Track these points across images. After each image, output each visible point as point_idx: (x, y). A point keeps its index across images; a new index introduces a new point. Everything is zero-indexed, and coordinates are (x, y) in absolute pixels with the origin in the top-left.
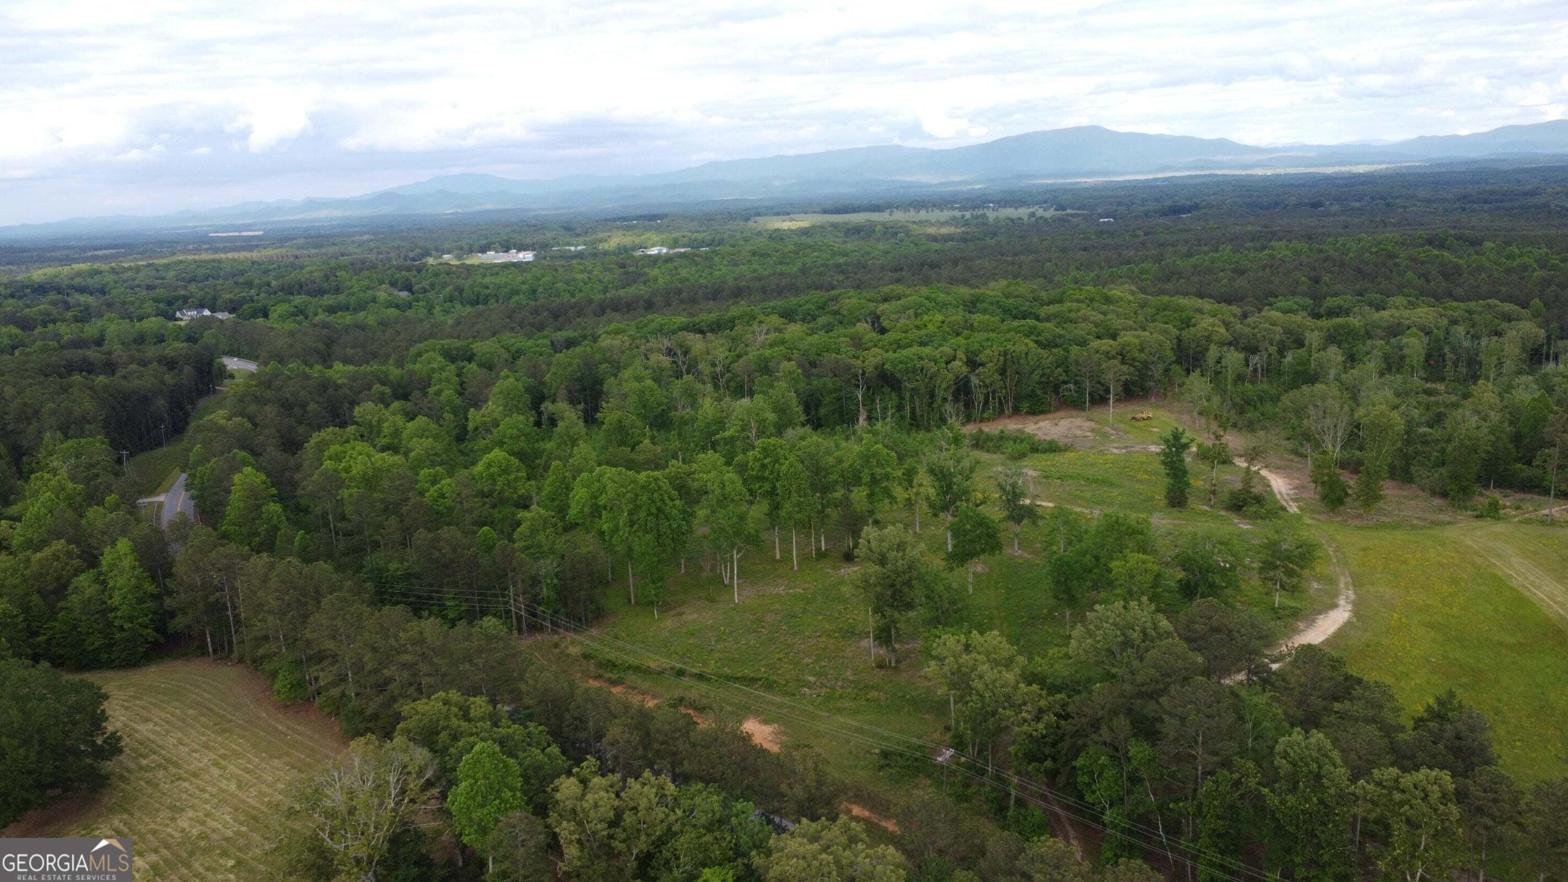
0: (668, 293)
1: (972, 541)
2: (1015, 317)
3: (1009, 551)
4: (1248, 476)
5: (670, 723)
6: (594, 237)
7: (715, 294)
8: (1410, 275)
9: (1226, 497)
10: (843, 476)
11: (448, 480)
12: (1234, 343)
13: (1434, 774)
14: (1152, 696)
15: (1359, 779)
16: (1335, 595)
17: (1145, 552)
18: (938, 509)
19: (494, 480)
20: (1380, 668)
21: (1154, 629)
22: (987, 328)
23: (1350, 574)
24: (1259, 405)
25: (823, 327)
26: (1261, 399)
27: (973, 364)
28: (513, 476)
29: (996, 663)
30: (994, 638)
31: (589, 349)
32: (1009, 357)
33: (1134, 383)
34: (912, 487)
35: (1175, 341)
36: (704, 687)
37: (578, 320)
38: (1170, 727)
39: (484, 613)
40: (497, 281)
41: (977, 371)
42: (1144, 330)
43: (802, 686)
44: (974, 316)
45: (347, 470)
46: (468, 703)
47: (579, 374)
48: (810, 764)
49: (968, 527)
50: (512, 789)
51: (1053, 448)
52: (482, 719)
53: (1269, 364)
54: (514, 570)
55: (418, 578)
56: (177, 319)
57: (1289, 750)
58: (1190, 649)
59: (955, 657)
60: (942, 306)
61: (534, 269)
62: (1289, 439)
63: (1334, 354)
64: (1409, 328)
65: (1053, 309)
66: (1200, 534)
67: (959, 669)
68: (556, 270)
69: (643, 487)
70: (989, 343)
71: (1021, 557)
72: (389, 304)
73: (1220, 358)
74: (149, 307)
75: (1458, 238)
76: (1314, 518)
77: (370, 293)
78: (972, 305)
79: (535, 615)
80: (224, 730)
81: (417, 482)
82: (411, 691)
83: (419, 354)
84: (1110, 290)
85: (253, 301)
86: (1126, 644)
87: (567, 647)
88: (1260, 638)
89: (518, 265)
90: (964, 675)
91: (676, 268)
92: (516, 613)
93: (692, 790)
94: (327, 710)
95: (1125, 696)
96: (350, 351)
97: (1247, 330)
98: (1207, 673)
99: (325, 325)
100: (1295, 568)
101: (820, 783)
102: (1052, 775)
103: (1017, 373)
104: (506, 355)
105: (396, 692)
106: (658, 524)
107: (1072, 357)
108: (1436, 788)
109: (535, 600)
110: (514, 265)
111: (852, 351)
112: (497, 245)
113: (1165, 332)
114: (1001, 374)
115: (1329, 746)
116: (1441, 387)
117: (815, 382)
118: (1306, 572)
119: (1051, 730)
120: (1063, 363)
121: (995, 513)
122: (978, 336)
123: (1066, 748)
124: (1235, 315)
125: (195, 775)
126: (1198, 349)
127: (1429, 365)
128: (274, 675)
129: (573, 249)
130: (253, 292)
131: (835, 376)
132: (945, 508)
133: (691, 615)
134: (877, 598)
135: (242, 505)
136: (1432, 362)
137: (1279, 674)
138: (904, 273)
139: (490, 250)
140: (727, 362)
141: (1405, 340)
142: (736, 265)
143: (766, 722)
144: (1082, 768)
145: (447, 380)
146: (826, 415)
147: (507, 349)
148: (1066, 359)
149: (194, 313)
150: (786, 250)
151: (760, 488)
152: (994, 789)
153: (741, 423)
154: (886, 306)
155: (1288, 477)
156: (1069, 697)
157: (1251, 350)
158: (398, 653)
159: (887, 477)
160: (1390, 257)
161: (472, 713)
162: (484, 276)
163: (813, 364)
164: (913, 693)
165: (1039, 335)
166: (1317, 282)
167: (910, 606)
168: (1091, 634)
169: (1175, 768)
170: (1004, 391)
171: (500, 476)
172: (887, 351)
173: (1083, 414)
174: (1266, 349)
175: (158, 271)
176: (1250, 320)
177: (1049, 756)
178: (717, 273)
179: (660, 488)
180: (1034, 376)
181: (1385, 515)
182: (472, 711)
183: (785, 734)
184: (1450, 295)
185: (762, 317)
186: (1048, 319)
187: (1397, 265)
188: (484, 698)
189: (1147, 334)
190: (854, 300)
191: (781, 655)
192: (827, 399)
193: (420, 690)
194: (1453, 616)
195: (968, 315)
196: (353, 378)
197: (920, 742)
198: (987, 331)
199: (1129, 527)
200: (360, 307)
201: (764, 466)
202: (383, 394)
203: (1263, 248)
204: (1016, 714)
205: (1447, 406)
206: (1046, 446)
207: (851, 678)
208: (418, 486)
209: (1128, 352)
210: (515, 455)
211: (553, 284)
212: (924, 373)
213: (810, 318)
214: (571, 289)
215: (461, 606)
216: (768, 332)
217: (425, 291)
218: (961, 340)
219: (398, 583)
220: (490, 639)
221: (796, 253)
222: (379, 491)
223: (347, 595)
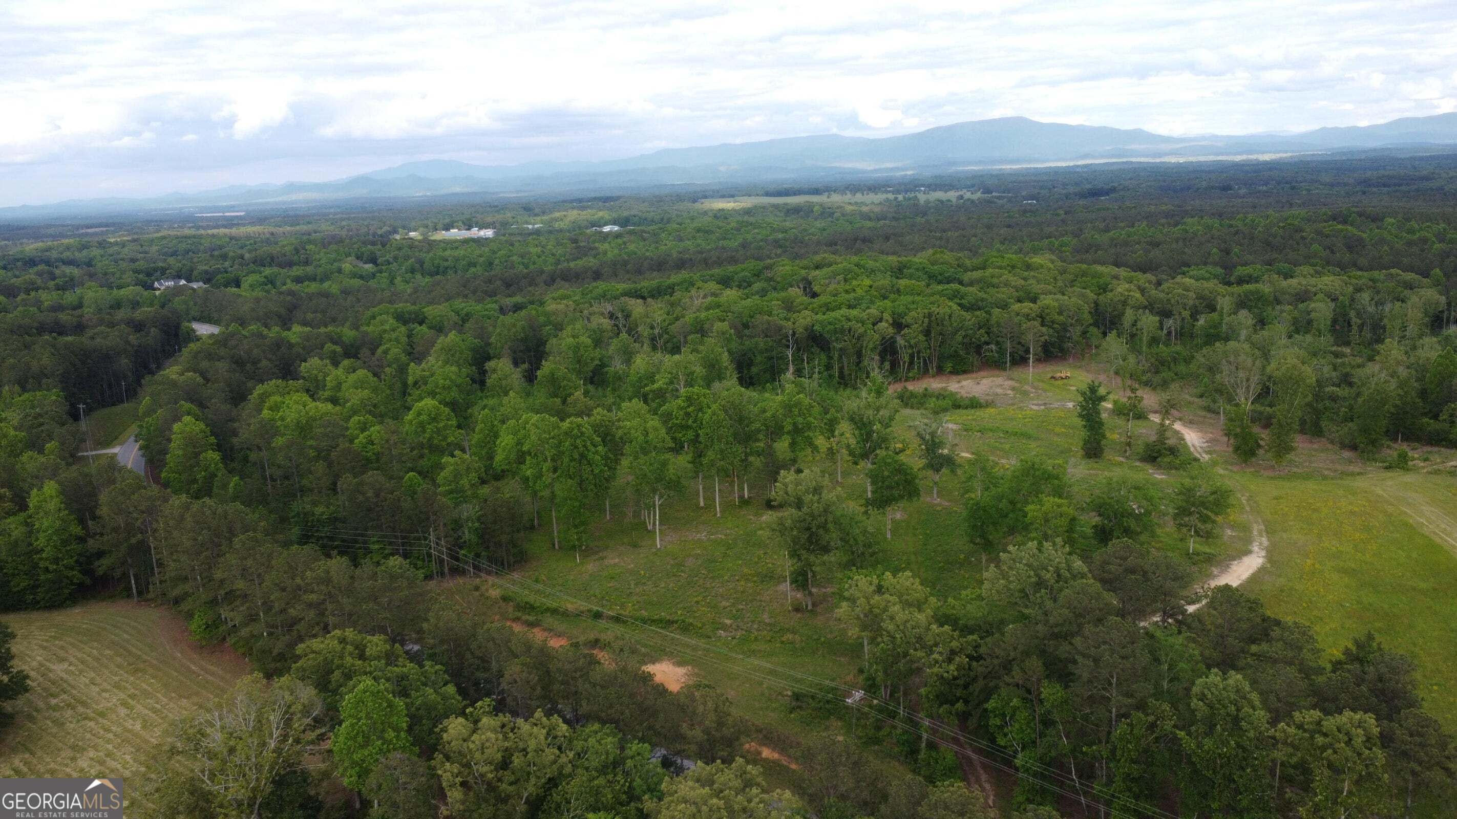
0: (615, 265)
1: (890, 488)
2: (940, 283)
3: (928, 499)
4: (1162, 430)
5: (570, 663)
6: (550, 216)
7: (660, 266)
8: (1316, 247)
9: (1140, 449)
10: (765, 425)
11: (377, 427)
12: (1150, 307)
13: (1358, 716)
14: (1066, 637)
15: (1280, 722)
16: (1249, 541)
17: (1060, 497)
18: (858, 456)
19: (423, 427)
20: (1295, 613)
21: (1068, 570)
22: (911, 292)
23: (1263, 521)
24: (1172, 365)
25: (757, 293)
26: (1175, 360)
27: (898, 325)
28: (442, 424)
29: (907, 604)
30: (906, 579)
31: (534, 312)
32: (933, 318)
33: (1053, 344)
34: (833, 436)
35: (1093, 305)
36: (619, 629)
37: (530, 289)
38: (1083, 668)
39: (394, 554)
40: (456, 254)
41: (903, 332)
42: (1064, 294)
43: (718, 629)
44: (900, 281)
45: (282, 419)
46: (365, 641)
47: (522, 335)
48: (710, 704)
49: (886, 473)
50: (397, 730)
51: (974, 404)
52: (378, 658)
53: (1182, 328)
54: (435, 514)
55: (344, 522)
56: (155, 289)
57: (1206, 692)
58: (1104, 589)
59: (867, 598)
60: (870, 272)
61: (492, 244)
62: (1201, 396)
63: (1245, 318)
64: (1315, 295)
65: (977, 274)
66: (1115, 480)
67: (871, 611)
68: (512, 245)
69: (566, 433)
70: (915, 306)
71: (940, 505)
72: (354, 275)
73: (1136, 321)
74: (128, 277)
75: (1360, 214)
76: (1227, 469)
77: (336, 264)
78: (899, 271)
79: (457, 559)
80: (137, 670)
81: (347, 429)
83: (374, 317)
84: (1031, 258)
85: (227, 272)
86: (1040, 584)
87: (487, 590)
88: (1176, 579)
89: (478, 241)
90: (876, 616)
91: (625, 243)
92: (437, 556)
93: (587, 731)
94: (241, 650)
95: (1037, 638)
96: (310, 316)
97: (1162, 295)
98: (1122, 614)
99: (291, 293)
100: (1210, 514)
101: (720, 724)
102: (964, 717)
103: (941, 334)
104: (456, 319)
105: (303, 631)
106: (580, 470)
107: (994, 320)
108: (1360, 731)
109: (458, 544)
110: (473, 240)
111: (784, 315)
112: (461, 223)
113: (1083, 296)
114: (925, 336)
115: (1247, 688)
116: (1347, 350)
117: (747, 343)
118: (1220, 519)
119: (962, 672)
120: (985, 325)
121: (914, 460)
122: (904, 299)
123: (977, 690)
124: (1150, 282)
125: (102, 715)
126: (1115, 312)
127: (1335, 330)
128: (190, 615)
129: (530, 227)
130: (227, 264)
131: (767, 336)
132: (865, 456)
133: (612, 560)
134: (793, 541)
135: (180, 452)
136: (1338, 327)
137: (1196, 616)
138: (838, 247)
139: (453, 228)
140: (665, 324)
141: (1313, 305)
142: (681, 240)
143: (680, 664)
144: (993, 710)
145: (397, 340)
146: (758, 374)
147: (458, 313)
148: (988, 321)
149: (171, 283)
150: (728, 227)
151: (684, 436)
152: (905, 732)
153: (669, 376)
154: (817, 272)
155: (1201, 431)
156: (981, 638)
157: (1165, 314)
158: (305, 592)
159: (809, 427)
160: (1297, 231)
161: (368, 652)
162: (445, 250)
163: (746, 326)
164: (829, 636)
165: (962, 298)
166: (1228, 254)
167: (826, 550)
168: (1005, 576)
169: (1088, 711)
170: (928, 351)
171: (429, 424)
172: (817, 314)
173: (1004, 373)
174: (1180, 313)
175: (142, 246)
176: (1165, 286)
177: (960, 698)
178: (663, 247)
179: (583, 434)
180: (957, 336)
181: (1297, 467)
182: (368, 649)
183: (698, 675)
184: (1355, 265)
185: (699, 284)
186: (971, 284)
187: (1303, 238)
188: (381, 637)
189: (1066, 298)
190: (787, 268)
191: (700, 598)
192: (759, 359)
194: (1366, 563)
195: (894, 280)
196: (307, 338)
197: (833, 684)
198: (912, 294)
199: (1045, 471)
200: (326, 277)
201: (688, 414)
202: (334, 352)
203: (1176, 225)
204: (928, 655)
205: (1353, 367)
206: (967, 402)
207: (768, 621)
208: (348, 433)
209: (1048, 314)
210: (446, 404)
211: (509, 257)
212: (852, 333)
213: (745, 284)
214: (525, 261)
215: (385, 549)
216: (705, 297)
217: (389, 263)
218: (887, 303)
219: (324, 527)
220: (393, 577)
221: (738, 230)
222: (312, 438)
223: (259, 536)
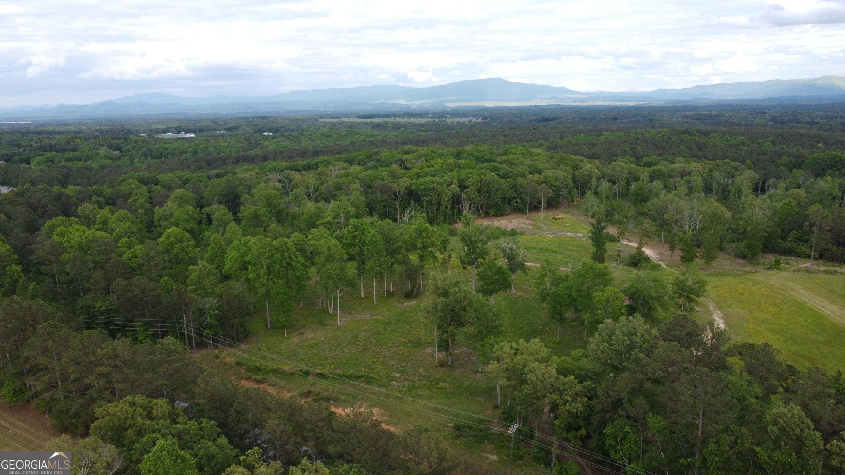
0: (276, 153)
1: (492, 283)
2: (483, 162)
3: (509, 291)
5: (316, 415)
7: (304, 153)
9: (627, 258)
10: (405, 244)
11: (139, 246)
12: (604, 178)
18: (466, 264)
19: (172, 246)
22: (468, 167)
23: (714, 302)
24: (620, 211)
25: (371, 168)
26: (621, 208)
27: (462, 187)
28: (185, 244)
29: (537, 361)
31: (231, 178)
32: (483, 182)
33: (552, 199)
35: (572, 176)
36: (324, 383)
37: (224, 166)
39: (164, 335)
40: (173, 146)
41: (465, 191)
42: (556, 169)
43: (392, 380)
44: (460, 161)
45: (68, 241)
46: (151, 404)
47: (226, 192)
49: (489, 274)
51: (513, 233)
52: (163, 417)
53: (622, 190)
54: (186, 305)
55: (117, 312)
59: (510, 358)
60: (442, 156)
61: (195, 140)
63: (657, 184)
64: (690, 173)
65: (504, 158)
67: (514, 367)
68: (208, 141)
69: (276, 249)
70: (471, 175)
71: (516, 294)
72: (107, 157)
75: (698, 131)
76: (678, 270)
77: (94, 151)
78: (458, 155)
79: (202, 336)
81: (117, 247)
82: (106, 394)
83: (124, 181)
85: (21, 155)
87: (225, 358)
89: (186, 139)
90: (519, 370)
91: (279, 142)
92: (188, 335)
94: (43, 410)
96: (79, 180)
97: (609, 171)
99: (65, 167)
102: (586, 439)
103: (488, 192)
104: (179, 182)
105: (94, 396)
106: (287, 274)
107: (518, 184)
109: (202, 326)
110: (183, 139)
111: (391, 179)
112: (173, 129)
113: (566, 171)
114: (479, 193)
117: (370, 196)
120: (513, 187)
122: (464, 171)
123: (596, 421)
124: (600, 164)
126: (583, 182)
129: (218, 132)
130: (21, 150)
131: (382, 193)
132: (470, 263)
133: (309, 335)
134: (441, 319)
139: (169, 132)
140: (316, 186)
142: (313, 140)
144: (608, 435)
145: (142, 194)
147: (180, 179)
148: (515, 185)
150: (341, 134)
151: (352, 251)
152: (540, 450)
153: (334, 214)
154: (407, 156)
157: (612, 182)
158: (96, 365)
159: (433, 245)
160: (668, 139)
161: (155, 413)
162: (165, 143)
163: (369, 186)
164: (467, 383)
165: (498, 171)
166: (635, 150)
167: (462, 324)
170: (480, 202)
171: (176, 244)
172: (412, 179)
173: (525, 216)
174: (620, 182)
177: (583, 426)
178: (303, 144)
179: (288, 249)
180: (497, 194)
181: (718, 268)
182: (154, 411)
184: (705, 157)
185: (334, 163)
186: (502, 163)
187: (673, 143)
188: (164, 400)
189: (558, 171)
190: (388, 154)
191: (375, 359)
192: (379, 206)
193: (113, 393)
194: (783, 325)
195: (456, 160)
196: (80, 192)
197: (480, 417)
200: (88, 158)
202: (99, 201)
203: (600, 135)
206: (509, 232)
207: (424, 374)
208: (118, 250)
209: (549, 181)
210: (187, 231)
211: (207, 148)
212: (435, 191)
213: (362, 163)
214: (218, 151)
215: (147, 331)
216: (339, 170)
217: (129, 150)
218: (454, 173)
219: (102, 316)
220: (169, 353)
221: (347, 135)
222: (90, 254)
223: (58, 323)
